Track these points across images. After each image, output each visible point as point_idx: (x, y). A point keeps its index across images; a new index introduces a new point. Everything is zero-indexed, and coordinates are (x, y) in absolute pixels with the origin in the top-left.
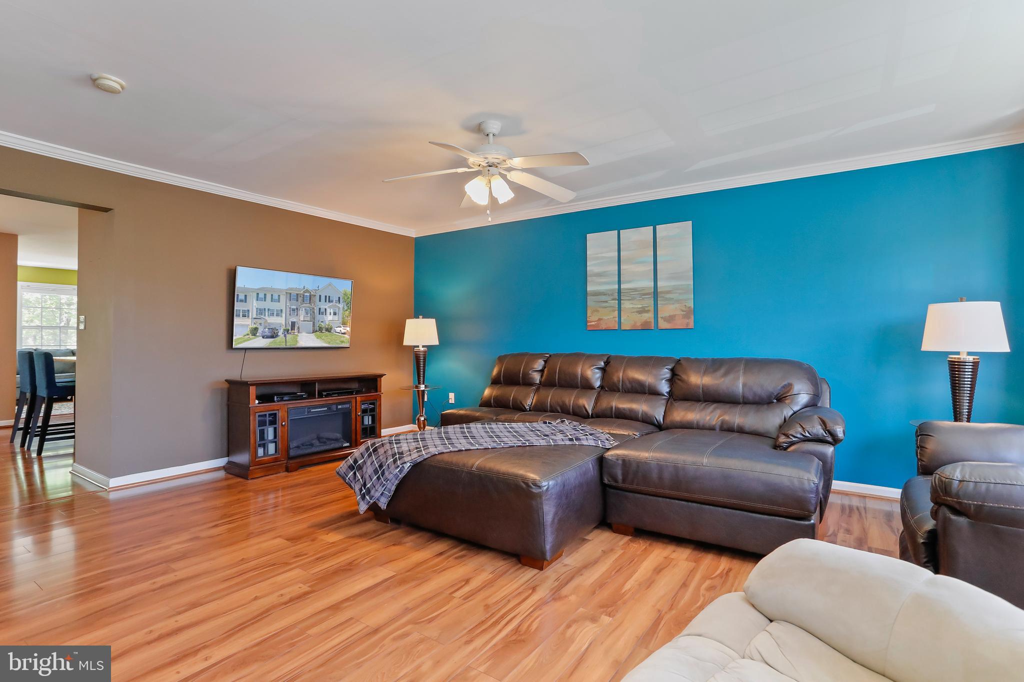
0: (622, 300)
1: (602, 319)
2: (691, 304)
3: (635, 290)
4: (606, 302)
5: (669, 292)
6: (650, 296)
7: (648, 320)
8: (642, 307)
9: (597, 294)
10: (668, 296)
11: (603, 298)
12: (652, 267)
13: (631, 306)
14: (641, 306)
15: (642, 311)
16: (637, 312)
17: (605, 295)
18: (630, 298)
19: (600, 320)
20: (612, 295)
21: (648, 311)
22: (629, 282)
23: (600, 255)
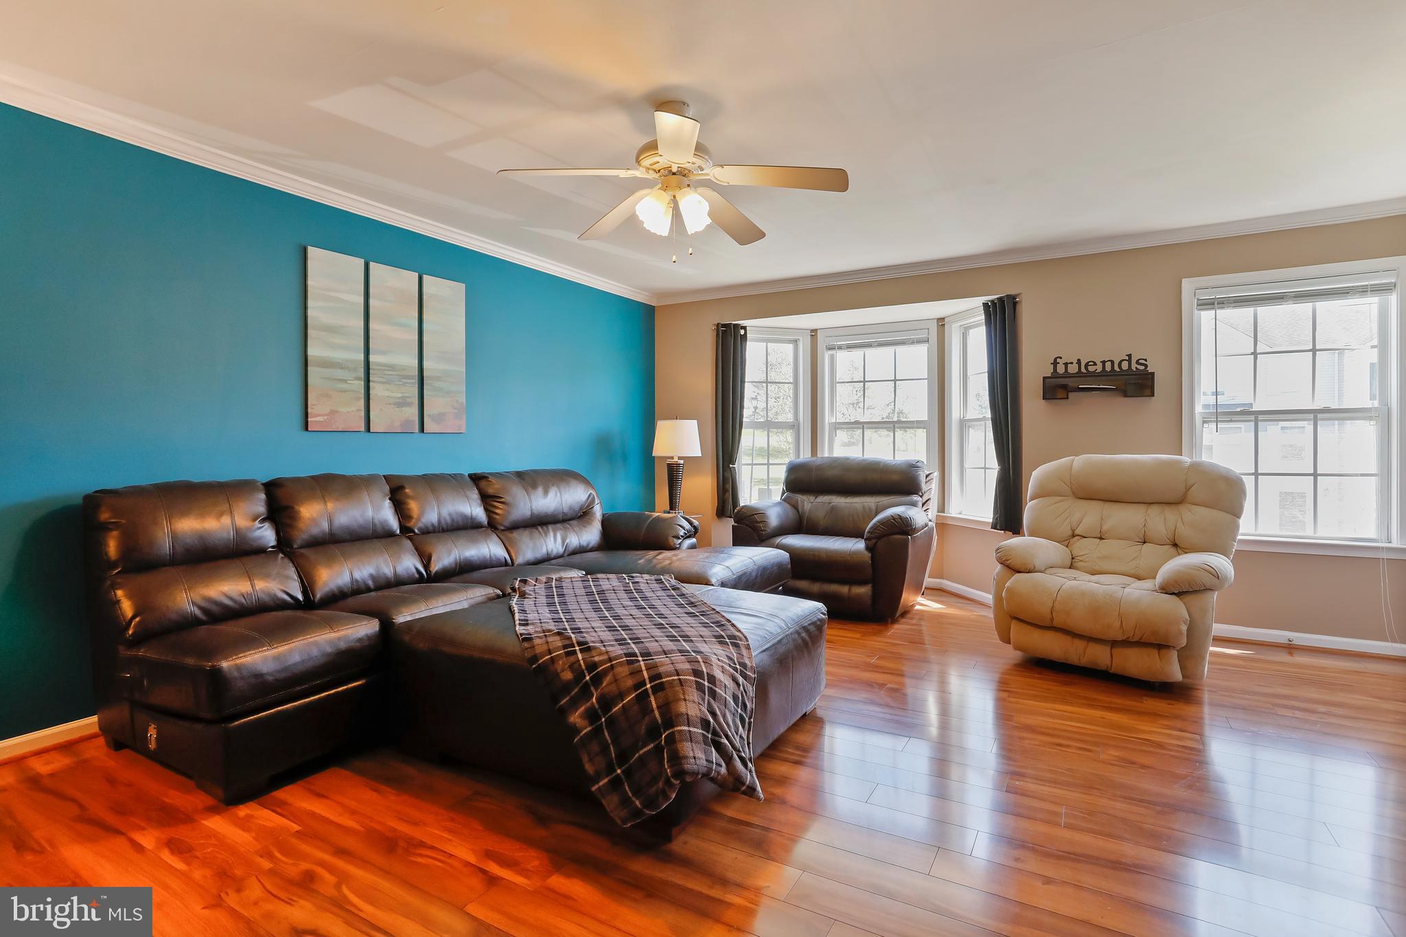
0: (373, 382)
1: (337, 412)
2: (463, 399)
3: (392, 367)
4: (345, 381)
5: (438, 379)
6: (413, 381)
7: (411, 419)
8: (402, 397)
9: (327, 364)
10: (437, 384)
11: (339, 373)
12: (416, 337)
13: (387, 393)
14: (400, 395)
15: (402, 403)
16: (395, 404)
17: (342, 368)
18: (385, 380)
19: (333, 412)
20: (355, 369)
21: (410, 405)
22: (384, 353)
23: (333, 294)
